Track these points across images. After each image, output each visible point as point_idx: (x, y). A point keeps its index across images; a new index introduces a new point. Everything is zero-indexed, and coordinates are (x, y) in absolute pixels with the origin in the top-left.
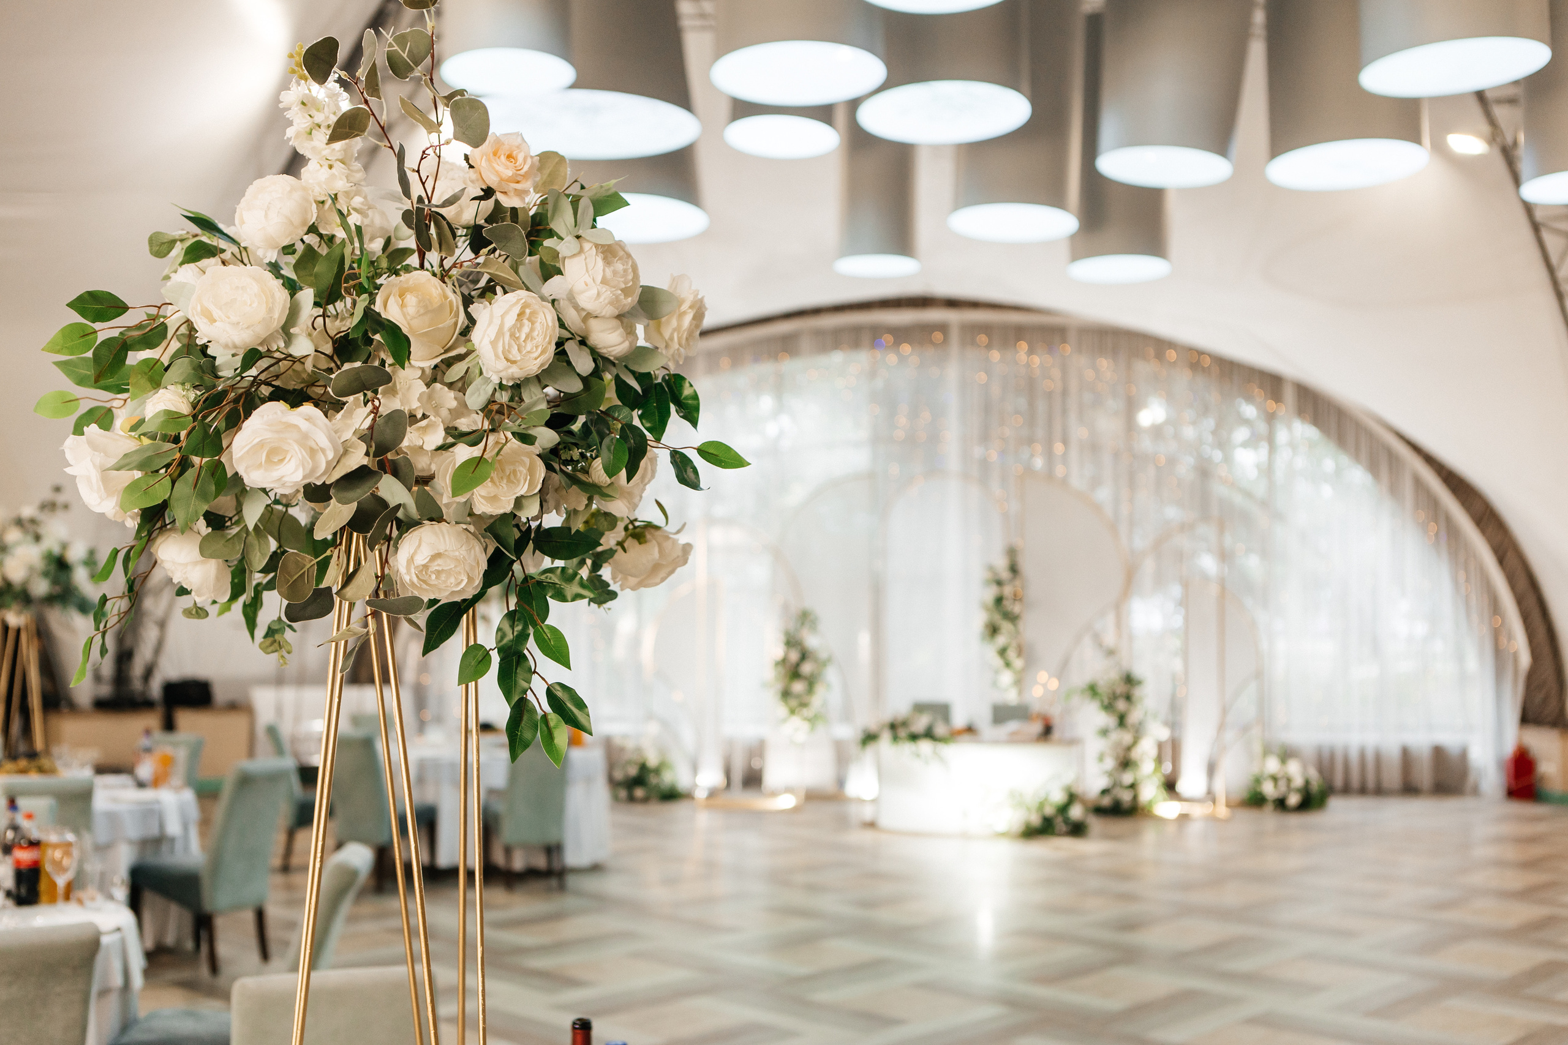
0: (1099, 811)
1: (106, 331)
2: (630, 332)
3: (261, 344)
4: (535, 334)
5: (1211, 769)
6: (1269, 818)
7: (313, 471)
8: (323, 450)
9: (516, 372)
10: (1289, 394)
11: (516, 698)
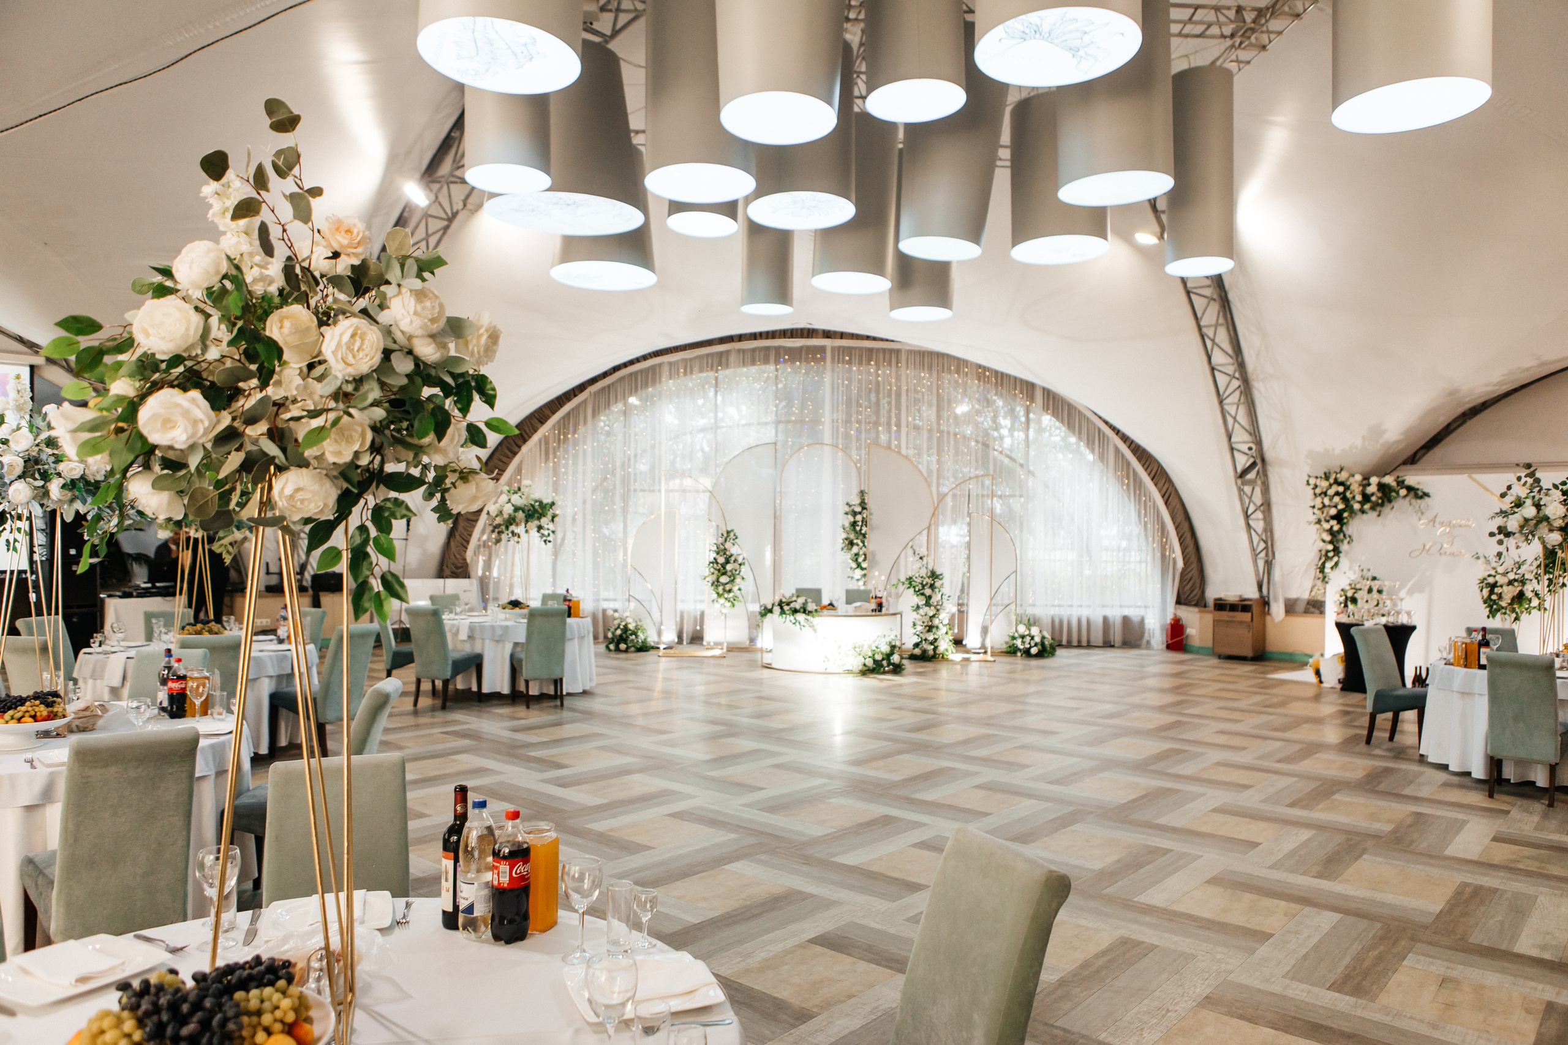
0: (913, 657)
1: (86, 342)
2: (444, 346)
3: (185, 351)
4: (365, 347)
5: (985, 631)
6: (1019, 661)
7: (194, 435)
8: (202, 421)
9: (352, 372)
10: (1039, 395)
11: (360, 580)
